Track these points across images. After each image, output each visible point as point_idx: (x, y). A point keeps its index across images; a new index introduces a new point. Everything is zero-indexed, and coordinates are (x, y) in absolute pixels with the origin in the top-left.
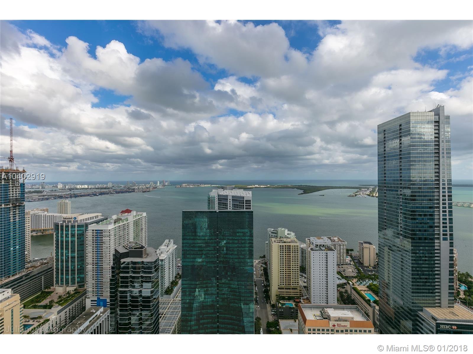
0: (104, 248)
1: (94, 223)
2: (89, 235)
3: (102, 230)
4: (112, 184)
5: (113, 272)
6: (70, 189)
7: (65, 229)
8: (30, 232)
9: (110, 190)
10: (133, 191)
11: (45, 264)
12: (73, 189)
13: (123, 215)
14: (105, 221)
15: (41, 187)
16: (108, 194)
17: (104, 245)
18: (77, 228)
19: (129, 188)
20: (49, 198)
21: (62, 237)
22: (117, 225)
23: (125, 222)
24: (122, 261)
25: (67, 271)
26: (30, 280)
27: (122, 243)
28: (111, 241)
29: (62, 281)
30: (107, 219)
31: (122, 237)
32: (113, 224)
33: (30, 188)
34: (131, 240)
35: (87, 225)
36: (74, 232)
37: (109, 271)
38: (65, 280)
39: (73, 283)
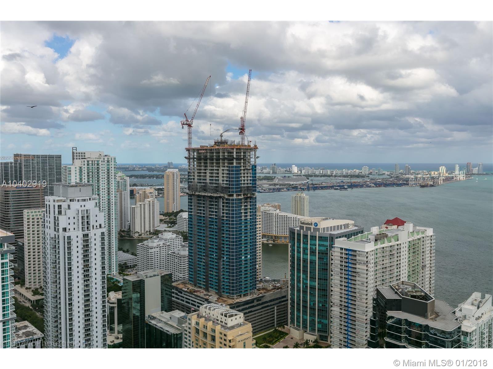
0: (357, 282)
1: (343, 236)
2: (336, 256)
3: (355, 251)
4: (370, 169)
5: (372, 330)
6: (308, 176)
7: (303, 241)
8: (261, 237)
9: (366, 179)
10: (404, 184)
11: (278, 289)
12: (311, 176)
13: (390, 228)
14: (360, 235)
15: (271, 172)
16: (362, 186)
17: (357, 278)
18: (319, 241)
19: (397, 177)
20: (280, 189)
21: (299, 252)
22: (380, 245)
23: (393, 243)
24: (389, 313)
25: (305, 307)
26: (262, 308)
27: (387, 281)
28: (370, 274)
29: (298, 322)
30: (362, 232)
31: (388, 269)
32: (373, 243)
33: (260, 173)
34: (404, 278)
35: (332, 239)
36: (314, 247)
37: (365, 326)
38: (302, 321)
39: (313, 330)
